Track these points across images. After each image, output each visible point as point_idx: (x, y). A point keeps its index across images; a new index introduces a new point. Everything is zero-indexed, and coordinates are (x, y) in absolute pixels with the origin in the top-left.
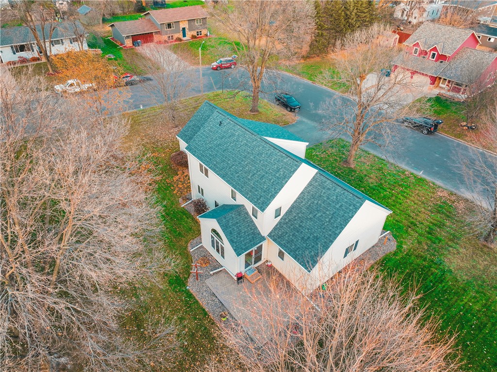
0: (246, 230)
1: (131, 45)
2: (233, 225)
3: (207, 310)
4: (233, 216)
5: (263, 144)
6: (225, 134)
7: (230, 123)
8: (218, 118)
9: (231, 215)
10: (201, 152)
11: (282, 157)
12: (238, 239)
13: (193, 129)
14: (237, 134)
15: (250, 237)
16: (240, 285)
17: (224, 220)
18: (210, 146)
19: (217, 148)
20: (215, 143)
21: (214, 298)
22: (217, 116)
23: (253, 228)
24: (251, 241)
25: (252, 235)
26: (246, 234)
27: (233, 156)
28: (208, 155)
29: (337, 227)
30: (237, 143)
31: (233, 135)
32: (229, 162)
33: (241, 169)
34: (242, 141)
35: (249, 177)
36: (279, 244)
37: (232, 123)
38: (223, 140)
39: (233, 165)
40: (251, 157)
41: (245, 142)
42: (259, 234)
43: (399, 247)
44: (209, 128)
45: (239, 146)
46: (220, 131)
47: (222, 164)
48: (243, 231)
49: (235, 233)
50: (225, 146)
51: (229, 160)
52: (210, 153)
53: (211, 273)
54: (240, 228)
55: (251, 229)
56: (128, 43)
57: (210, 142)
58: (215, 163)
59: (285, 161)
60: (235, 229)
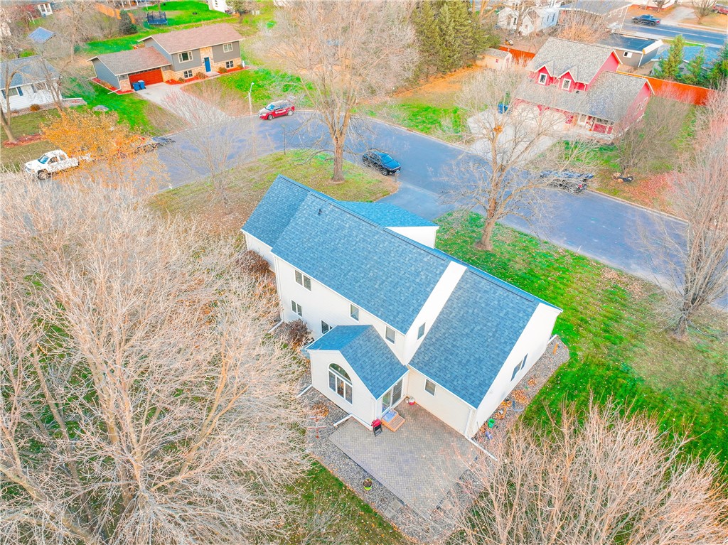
0: (381, 360)
1: (130, 88)
2: (362, 356)
3: (341, 479)
4: (361, 342)
5: (389, 239)
6: (329, 228)
7: (333, 210)
8: (314, 203)
9: (358, 342)
10: (297, 255)
11: (420, 254)
12: (373, 374)
13: (265, 217)
14: (347, 226)
15: (388, 369)
16: (378, 437)
17: (351, 351)
18: (309, 245)
19: (320, 248)
20: (316, 240)
21: (348, 461)
22: (313, 202)
23: (389, 356)
24: (389, 375)
25: (390, 367)
26: (382, 366)
27: (348, 258)
28: (308, 259)
29: (505, 343)
30: (351, 239)
31: (343, 228)
32: (343, 267)
33: (362, 275)
34: (357, 236)
35: (376, 286)
36: (427, 373)
37: (337, 210)
38: (328, 235)
39: (350, 271)
40: (375, 258)
41: (362, 236)
42: (398, 363)
43: (573, 355)
44: (304, 219)
45: (354, 243)
46: (321, 223)
47: (332, 270)
48: (378, 362)
49: (368, 367)
50: (332, 244)
51: (342, 264)
52: (312, 255)
53: (335, 425)
54: (373, 359)
55: (387, 358)
56: (125, 85)
57: (308, 240)
58: (321, 269)
59: (425, 259)
60: (367, 360)
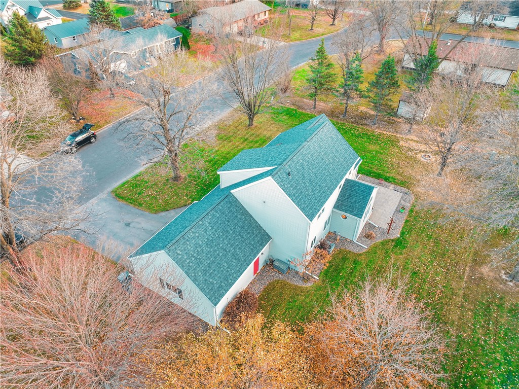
5: (313, 142)
6: (301, 173)
7: (289, 165)
8: (281, 177)
10: (316, 201)
11: (322, 132)
14: (302, 161)
18: (310, 191)
19: (314, 184)
20: (308, 185)
22: (280, 178)
27: (321, 169)
28: (319, 194)
30: (310, 163)
31: (302, 165)
32: (326, 174)
33: (331, 165)
34: (309, 158)
35: (337, 160)
37: (289, 163)
38: (306, 176)
39: (328, 171)
40: (323, 154)
41: (309, 155)
44: (292, 189)
45: (313, 162)
46: (297, 177)
47: (328, 181)
50: (312, 175)
51: (324, 174)
52: (317, 191)
57: (307, 190)
58: (326, 188)
59: (326, 131)
